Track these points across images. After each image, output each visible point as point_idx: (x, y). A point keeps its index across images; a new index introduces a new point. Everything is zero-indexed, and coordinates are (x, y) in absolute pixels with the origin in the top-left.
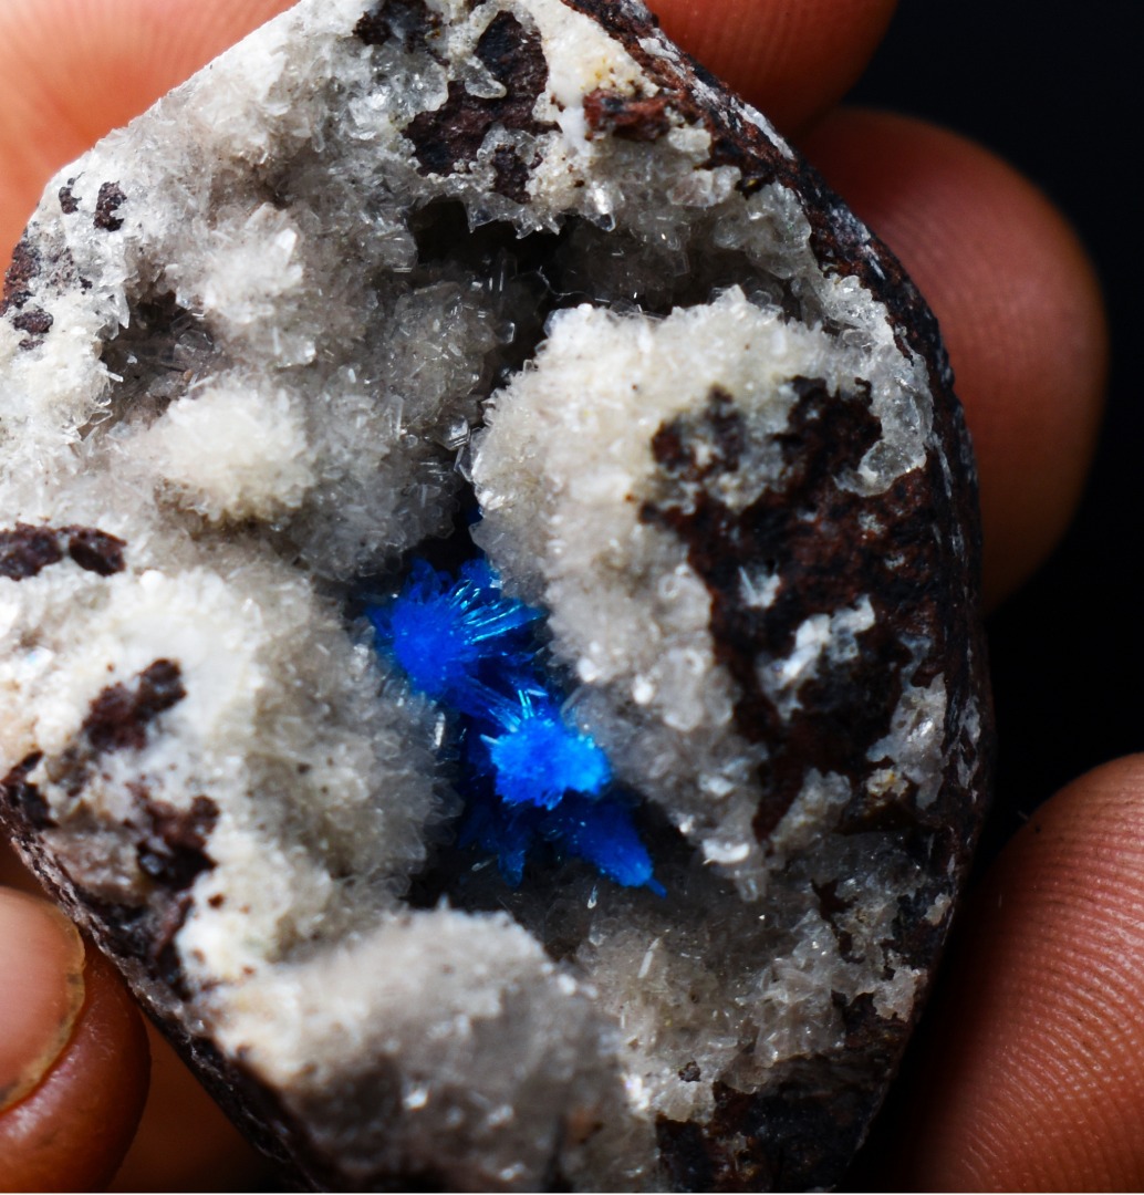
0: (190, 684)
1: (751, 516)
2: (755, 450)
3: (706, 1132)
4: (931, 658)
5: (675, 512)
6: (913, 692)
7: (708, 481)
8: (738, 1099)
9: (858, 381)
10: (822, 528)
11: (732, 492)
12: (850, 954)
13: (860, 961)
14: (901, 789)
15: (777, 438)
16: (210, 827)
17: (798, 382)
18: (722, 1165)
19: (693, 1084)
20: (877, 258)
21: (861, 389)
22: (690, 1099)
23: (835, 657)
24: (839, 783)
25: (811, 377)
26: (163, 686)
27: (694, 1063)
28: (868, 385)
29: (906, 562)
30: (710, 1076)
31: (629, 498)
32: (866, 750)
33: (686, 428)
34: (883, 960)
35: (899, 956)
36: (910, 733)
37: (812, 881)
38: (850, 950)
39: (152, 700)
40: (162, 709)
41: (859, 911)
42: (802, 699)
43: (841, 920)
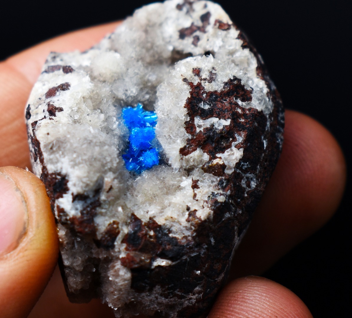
0: (70, 88)
2: (217, 82)
3: (143, 223)
4: (242, 143)
5: (192, 83)
6: (234, 149)
7: (202, 81)
8: (154, 223)
9: (251, 87)
11: (208, 87)
13: (197, 200)
14: (221, 163)
15: (224, 82)
17: (235, 77)
21: (251, 89)
22: (143, 214)
23: (216, 126)
24: (206, 157)
25: (238, 78)
26: (65, 87)
28: (253, 89)
29: (244, 122)
30: (150, 214)
31: (182, 76)
32: (216, 153)
33: (203, 71)
34: (203, 204)
35: (207, 204)
36: (229, 155)
37: (192, 178)
38: (196, 197)
39: (61, 87)
40: (62, 90)
41: (201, 190)
42: (204, 130)
43: (196, 190)
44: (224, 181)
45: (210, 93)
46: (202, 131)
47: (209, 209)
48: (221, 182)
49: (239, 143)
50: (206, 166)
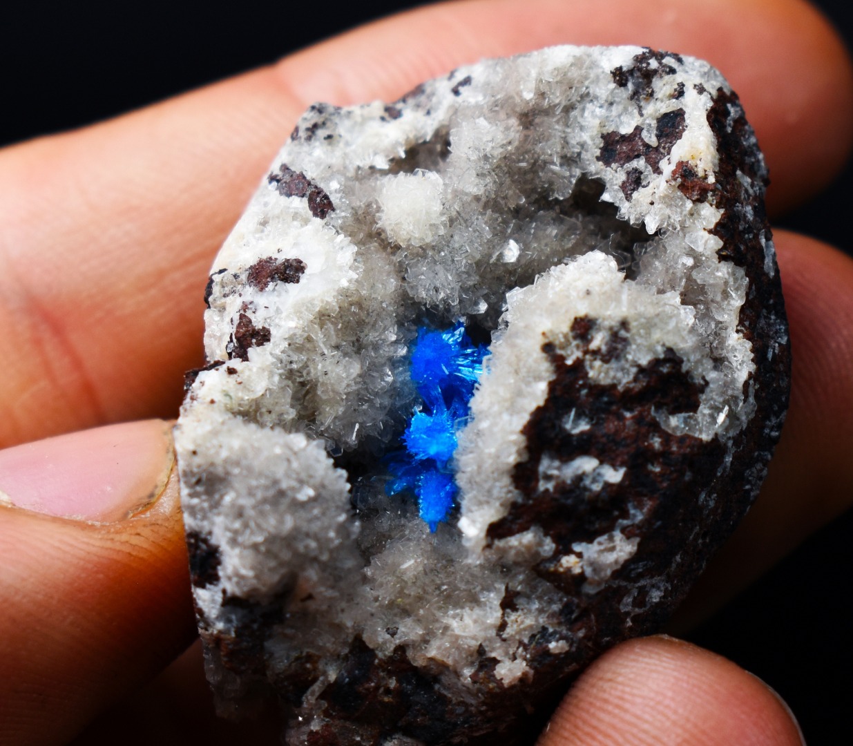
0: (304, 278)
1: (598, 391)
2: (623, 362)
3: (377, 661)
4: (639, 527)
5: (562, 358)
6: (618, 535)
7: (588, 357)
8: (404, 660)
9: (703, 378)
10: (628, 423)
11: (597, 372)
12: (502, 633)
13: (503, 640)
14: (577, 571)
15: (639, 366)
16: (260, 344)
17: (670, 350)
18: (372, 682)
19: (388, 636)
20: (777, 351)
21: (702, 382)
22: (380, 640)
23: (587, 482)
24: (549, 546)
25: (678, 355)
26: (290, 272)
27: (398, 629)
28: (707, 383)
29: (659, 472)
30: (400, 639)
31: (544, 334)
32: (575, 542)
33: (597, 327)
34: (515, 649)
35: (524, 653)
36: (602, 552)
37: (508, 583)
39: (281, 273)
40: (282, 280)
41: (519, 616)
42: (556, 487)
43: (509, 613)
44: (574, 608)
46: (552, 490)
47: (527, 665)
48: (566, 610)
49: (633, 525)
50: (542, 566)
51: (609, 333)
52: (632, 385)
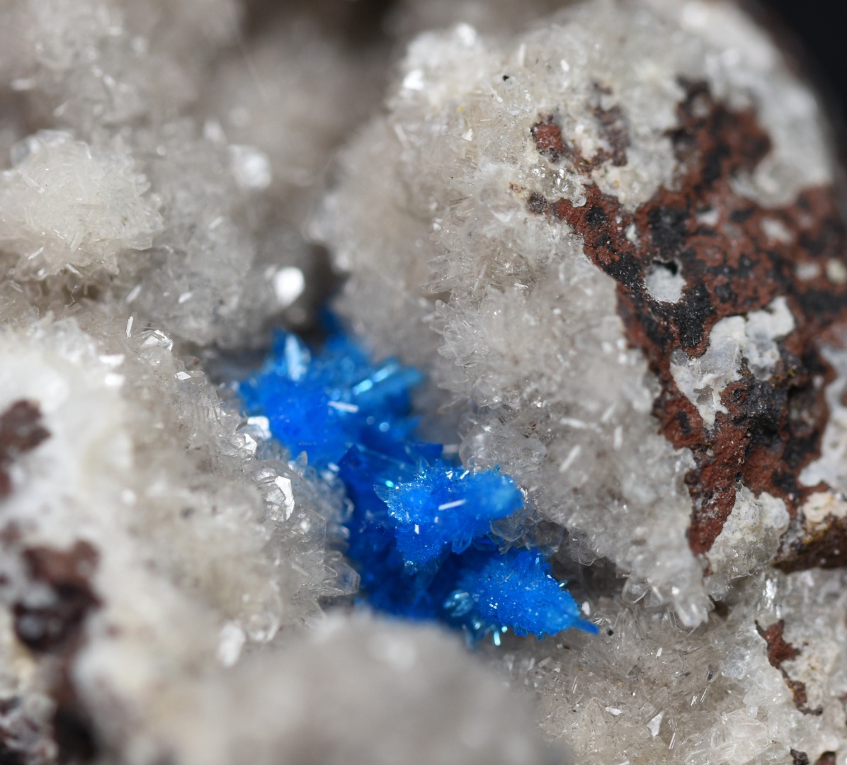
0: (55, 424)
5: (566, 204)
7: (595, 174)
12: (807, 705)
13: (819, 712)
15: (667, 133)
23: (755, 360)
32: (799, 473)
33: (565, 120)
37: (756, 622)
38: (806, 701)
41: (809, 658)
43: (791, 668)
45: (647, 210)
46: (725, 410)
50: (787, 549)
51: (590, 115)
52: (683, 169)
